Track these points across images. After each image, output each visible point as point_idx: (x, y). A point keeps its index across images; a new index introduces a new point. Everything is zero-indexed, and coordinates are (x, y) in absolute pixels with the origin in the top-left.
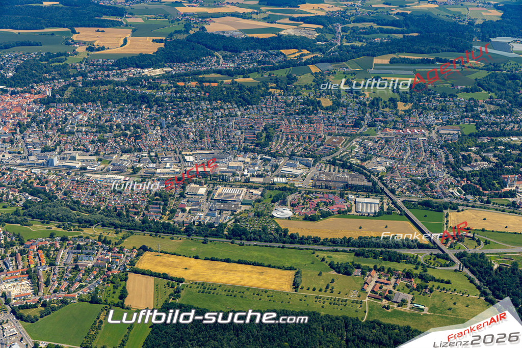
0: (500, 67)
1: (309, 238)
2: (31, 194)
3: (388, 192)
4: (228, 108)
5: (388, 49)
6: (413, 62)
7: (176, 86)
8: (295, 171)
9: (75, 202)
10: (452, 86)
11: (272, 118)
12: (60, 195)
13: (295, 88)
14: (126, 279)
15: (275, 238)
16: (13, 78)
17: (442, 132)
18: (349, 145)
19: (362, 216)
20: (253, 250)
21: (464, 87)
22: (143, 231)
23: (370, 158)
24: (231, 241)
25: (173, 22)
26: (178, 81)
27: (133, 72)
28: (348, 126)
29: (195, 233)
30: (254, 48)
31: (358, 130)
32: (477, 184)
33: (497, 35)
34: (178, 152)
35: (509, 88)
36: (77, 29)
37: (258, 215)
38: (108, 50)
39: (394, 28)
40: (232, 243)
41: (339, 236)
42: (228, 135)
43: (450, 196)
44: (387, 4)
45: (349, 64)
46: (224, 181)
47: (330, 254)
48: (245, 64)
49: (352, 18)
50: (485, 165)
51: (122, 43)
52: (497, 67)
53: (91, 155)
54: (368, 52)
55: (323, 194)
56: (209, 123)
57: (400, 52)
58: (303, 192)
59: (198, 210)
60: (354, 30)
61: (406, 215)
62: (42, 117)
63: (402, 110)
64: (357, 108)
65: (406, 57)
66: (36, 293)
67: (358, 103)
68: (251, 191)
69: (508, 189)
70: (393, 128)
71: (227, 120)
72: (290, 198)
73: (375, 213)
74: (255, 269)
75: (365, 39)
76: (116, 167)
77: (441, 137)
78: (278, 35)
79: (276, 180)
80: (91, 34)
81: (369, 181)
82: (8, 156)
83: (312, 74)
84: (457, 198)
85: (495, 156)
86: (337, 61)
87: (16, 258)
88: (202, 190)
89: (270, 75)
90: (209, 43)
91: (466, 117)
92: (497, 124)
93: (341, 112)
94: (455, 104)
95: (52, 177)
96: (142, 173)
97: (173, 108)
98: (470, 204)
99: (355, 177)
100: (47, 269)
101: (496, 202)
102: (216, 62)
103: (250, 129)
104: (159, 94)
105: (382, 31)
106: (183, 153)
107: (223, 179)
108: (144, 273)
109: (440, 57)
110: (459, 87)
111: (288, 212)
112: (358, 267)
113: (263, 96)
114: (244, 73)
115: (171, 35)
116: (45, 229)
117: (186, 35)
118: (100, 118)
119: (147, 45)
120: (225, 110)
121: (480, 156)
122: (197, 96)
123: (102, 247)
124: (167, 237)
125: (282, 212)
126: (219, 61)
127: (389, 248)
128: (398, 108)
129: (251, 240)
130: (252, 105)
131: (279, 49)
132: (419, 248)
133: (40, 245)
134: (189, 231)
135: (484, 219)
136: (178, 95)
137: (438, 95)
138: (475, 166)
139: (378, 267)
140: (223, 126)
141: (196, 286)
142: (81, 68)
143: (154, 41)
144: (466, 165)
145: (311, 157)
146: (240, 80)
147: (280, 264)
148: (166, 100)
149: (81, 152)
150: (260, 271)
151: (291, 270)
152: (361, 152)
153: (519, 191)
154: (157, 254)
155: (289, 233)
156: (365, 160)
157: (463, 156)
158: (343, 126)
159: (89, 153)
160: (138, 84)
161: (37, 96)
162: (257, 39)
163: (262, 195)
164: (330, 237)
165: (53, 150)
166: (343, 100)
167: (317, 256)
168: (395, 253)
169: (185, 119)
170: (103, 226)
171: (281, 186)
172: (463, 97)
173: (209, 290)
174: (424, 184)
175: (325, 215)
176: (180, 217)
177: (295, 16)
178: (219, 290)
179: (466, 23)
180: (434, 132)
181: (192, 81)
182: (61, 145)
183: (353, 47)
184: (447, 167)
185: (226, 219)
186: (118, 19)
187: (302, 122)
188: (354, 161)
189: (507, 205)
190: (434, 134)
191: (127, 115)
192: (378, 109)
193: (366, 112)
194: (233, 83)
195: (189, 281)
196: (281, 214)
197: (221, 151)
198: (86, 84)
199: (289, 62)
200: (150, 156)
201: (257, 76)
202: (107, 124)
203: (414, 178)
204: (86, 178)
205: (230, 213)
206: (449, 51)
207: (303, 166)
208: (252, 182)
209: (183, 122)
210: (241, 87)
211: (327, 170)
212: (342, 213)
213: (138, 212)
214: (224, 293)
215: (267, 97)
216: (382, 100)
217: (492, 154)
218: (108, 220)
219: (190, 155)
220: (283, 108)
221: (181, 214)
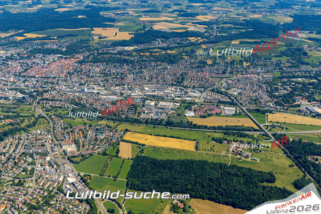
0: (292, 45)
1: (202, 126)
2: (75, 105)
3: (239, 105)
4: (164, 65)
5: (239, 37)
6: (250, 43)
7: (140, 55)
8: (195, 95)
9: (95, 109)
10: (269, 54)
11: (184, 70)
12: (88, 105)
13: (195, 55)
14: (119, 144)
15: (187, 126)
16: (65, 51)
17: (264, 76)
18: (220, 82)
19: (227, 116)
20: (176, 131)
21: (275, 55)
22: (126, 122)
23: (230, 89)
24: (166, 127)
25: (137, 25)
26: (141, 53)
27: (120, 48)
28: (220, 73)
29: (149, 123)
30: (176, 37)
31: (224, 75)
32: (281, 101)
33: (291, 29)
34: (141, 85)
35: (297, 55)
36: (94, 29)
37: (178, 115)
38: (108, 38)
39: (241, 27)
40: (167, 128)
41: (216, 125)
42: (164, 78)
43: (269, 107)
44: (238, 15)
45: (220, 44)
46: (162, 99)
47: (212, 133)
48: (171, 44)
49: (221, 22)
50: (285, 92)
51: (114, 35)
52: (291, 45)
53: (101, 87)
54: (229, 38)
55: (209, 105)
56: (155, 72)
57: (244, 38)
58: (199, 104)
59: (151, 113)
60: (222, 28)
61: (248, 115)
62: (79, 69)
63: (245, 66)
64: (224, 65)
65: (247, 40)
66: (78, 151)
67: (224, 63)
68: (175, 104)
69: (296, 103)
70: (241, 74)
71: (163, 71)
72: (193, 107)
73: (233, 114)
74: (178, 140)
75: (227, 32)
76: (113, 93)
77: (264, 78)
78: (187, 30)
79: (187, 99)
80: (100, 31)
81: (230, 99)
82: (64, 87)
83: (203, 49)
84: (272, 107)
85: (290, 88)
86: (215, 42)
87: (69, 134)
88: (153, 103)
89: (183, 50)
90: (155, 35)
91: (276, 69)
92: (291, 72)
93: (216, 67)
94: (271, 63)
95: (84, 97)
96: (125, 95)
97: (138, 65)
98: (278, 110)
99: (223, 97)
100: (83, 139)
101: (291, 109)
102: (158, 43)
103: (174, 75)
104: (132, 58)
105: (236, 28)
106: (143, 86)
107: (162, 98)
108: (127, 141)
109: (263, 40)
110: (273, 55)
111: (192, 114)
112: (226, 140)
113: (180, 59)
114: (171, 49)
115: (137, 31)
116: (82, 121)
117: (144, 31)
118: (105, 70)
119: (126, 36)
120: (162, 66)
121: (283, 88)
122: (149, 59)
123: (107, 129)
124: (137, 125)
125: (190, 114)
126: (159, 43)
127: (240, 131)
128: (243, 65)
129: (175, 127)
130: (175, 64)
131: (187, 37)
132: (254, 131)
133: (80, 128)
134: (147, 122)
135: (285, 118)
136: (141, 59)
137: (263, 58)
138: (281, 92)
139: (235, 140)
140: (161, 74)
141: (151, 148)
142: (96, 47)
143: (129, 34)
144: (276, 92)
145: (203, 88)
146: (169, 52)
147: (189, 138)
148: (135, 61)
149: (97, 85)
150: (180, 141)
151: (194, 141)
152: (226, 86)
153: (302, 104)
154: (133, 133)
155: (193, 124)
156: (228, 89)
157: (275, 87)
158: (217, 73)
159: (101, 86)
160: (122, 54)
161: (76, 60)
162: (177, 32)
163: (180, 106)
164: (212, 125)
165: (84, 85)
166: (217, 61)
167: (206, 134)
168: (243, 133)
169: (144, 70)
170: (108, 120)
171: (189, 102)
172: (274, 60)
173: (157, 150)
174: (256, 101)
175: (210, 115)
176: (143, 116)
177: (195, 21)
178: (161, 150)
179: (276, 24)
180: (260, 76)
181: (147, 52)
182: (88, 82)
183: (222, 36)
184: (267, 93)
185: (164, 117)
186: (113, 24)
187: (198, 72)
188: (223, 90)
189: (296, 111)
190: (260, 77)
191: (117, 69)
192: (234, 65)
193: (228, 67)
194: (166, 53)
195: (148, 145)
196: (189, 114)
197: (161, 85)
198: (98, 54)
199: (192, 43)
200: (128, 88)
201: (177, 50)
202: (108, 72)
203: (251, 98)
204: (99, 98)
205: (165, 114)
206: (267, 37)
207: (199, 92)
208: (175, 100)
209: (143, 72)
210: (170, 55)
211: (210, 94)
212: (218, 114)
213: (124, 113)
214: (163, 151)
215: (182, 60)
216: (236, 61)
217: (289, 87)
218: (110, 117)
219: (147, 87)
220: (189, 65)
221: (143, 114)
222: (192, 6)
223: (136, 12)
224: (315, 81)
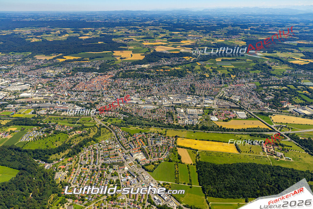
1: (230, 129)
2: (124, 114)
3: (245, 109)
4: (176, 79)
6: (229, 60)
7: (157, 71)
8: (209, 102)
9: (141, 117)
10: (246, 68)
12: (134, 114)
13: (195, 70)
14: (177, 150)
15: (218, 130)
16: (100, 69)
17: (249, 85)
18: (221, 91)
19: (242, 119)
20: (212, 135)
21: (250, 69)
22: (170, 128)
23: (232, 96)
25: (143, 48)
26: (156, 69)
27: (138, 66)
28: (218, 84)
29: (189, 128)
30: (175, 57)
31: (222, 85)
32: (273, 105)
34: (166, 95)
35: (265, 69)
36: (114, 51)
37: (206, 120)
38: (127, 59)
40: (204, 132)
41: (240, 127)
42: (179, 88)
43: (267, 110)
44: (208, 40)
45: (209, 61)
46: (188, 106)
47: (241, 135)
49: (200, 45)
50: (271, 97)
51: (131, 56)
52: (257, 62)
54: (212, 57)
55: (224, 110)
58: (217, 110)
59: (185, 119)
61: (257, 118)
62: (114, 84)
64: (218, 77)
66: (147, 158)
67: (218, 75)
68: (199, 110)
69: (285, 106)
70: (233, 84)
71: (177, 83)
72: (214, 112)
73: (246, 117)
74: (219, 144)
76: (148, 102)
77: (250, 87)
78: (180, 52)
79: (205, 105)
80: (119, 53)
82: (109, 99)
83: (199, 65)
84: (270, 110)
86: (205, 61)
87: (133, 143)
88: (182, 111)
89: (185, 66)
90: (159, 55)
91: (255, 79)
92: (267, 82)
93: (213, 78)
94: (250, 75)
95: (128, 107)
96: (158, 104)
97: (158, 79)
98: (276, 113)
99: (231, 103)
100: (146, 147)
103: (186, 86)
104: (151, 74)
106: (168, 96)
108: (182, 147)
111: (216, 118)
113: (186, 74)
114: (176, 66)
115: (145, 53)
116: (136, 129)
117: (150, 53)
118: (134, 83)
119: (139, 57)
121: (268, 94)
122: (164, 74)
123: (161, 136)
124: (180, 130)
125: (214, 118)
126: (164, 62)
128: (232, 77)
129: (210, 131)
130: (183, 77)
131: (182, 56)
133: (139, 137)
134: (186, 128)
135: (284, 119)
136: (158, 74)
137: (243, 72)
138: (269, 98)
141: (203, 152)
143: (141, 55)
144: (265, 98)
145: (211, 96)
146: (176, 68)
148: (155, 76)
149: (133, 97)
150: (222, 144)
152: (227, 94)
153: (289, 107)
154: (182, 138)
155: (222, 127)
156: (230, 97)
157: (262, 94)
158: (216, 84)
159: (136, 97)
161: (110, 76)
162: (174, 53)
163: (203, 112)
165: (124, 96)
166: (212, 74)
167: (237, 137)
168: (264, 134)
170: (155, 126)
171: (208, 108)
172: (251, 72)
173: (209, 154)
174: (255, 105)
175: (230, 119)
176: (180, 122)
177: (182, 45)
178: (212, 154)
181: (161, 69)
182: (125, 94)
184: (259, 98)
185: (196, 122)
186: (126, 47)
187: (202, 83)
188: (227, 97)
189: (289, 113)
190: (247, 86)
191: (142, 82)
192: (225, 77)
193: (222, 79)
195: (200, 150)
197: (180, 95)
198: (126, 71)
199: (188, 61)
200: (158, 98)
201: (181, 67)
202: (137, 86)
203: (251, 103)
204: (140, 107)
205: (196, 119)
207: (211, 100)
208: (197, 107)
209: (163, 84)
210: (178, 71)
211: (220, 101)
212: (235, 118)
213: (165, 120)
214: (215, 155)
216: (225, 74)
217: (271, 93)
218: (156, 124)
219: (171, 97)
220: (194, 78)
221: (180, 121)
222: (173, 34)
223: (138, 39)
224: (286, 88)
